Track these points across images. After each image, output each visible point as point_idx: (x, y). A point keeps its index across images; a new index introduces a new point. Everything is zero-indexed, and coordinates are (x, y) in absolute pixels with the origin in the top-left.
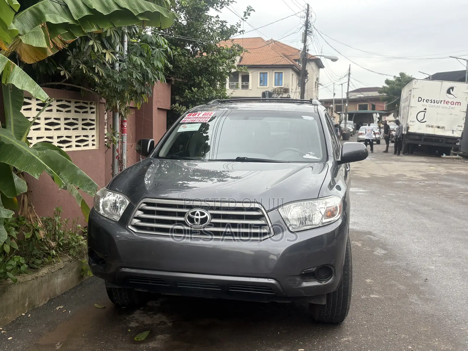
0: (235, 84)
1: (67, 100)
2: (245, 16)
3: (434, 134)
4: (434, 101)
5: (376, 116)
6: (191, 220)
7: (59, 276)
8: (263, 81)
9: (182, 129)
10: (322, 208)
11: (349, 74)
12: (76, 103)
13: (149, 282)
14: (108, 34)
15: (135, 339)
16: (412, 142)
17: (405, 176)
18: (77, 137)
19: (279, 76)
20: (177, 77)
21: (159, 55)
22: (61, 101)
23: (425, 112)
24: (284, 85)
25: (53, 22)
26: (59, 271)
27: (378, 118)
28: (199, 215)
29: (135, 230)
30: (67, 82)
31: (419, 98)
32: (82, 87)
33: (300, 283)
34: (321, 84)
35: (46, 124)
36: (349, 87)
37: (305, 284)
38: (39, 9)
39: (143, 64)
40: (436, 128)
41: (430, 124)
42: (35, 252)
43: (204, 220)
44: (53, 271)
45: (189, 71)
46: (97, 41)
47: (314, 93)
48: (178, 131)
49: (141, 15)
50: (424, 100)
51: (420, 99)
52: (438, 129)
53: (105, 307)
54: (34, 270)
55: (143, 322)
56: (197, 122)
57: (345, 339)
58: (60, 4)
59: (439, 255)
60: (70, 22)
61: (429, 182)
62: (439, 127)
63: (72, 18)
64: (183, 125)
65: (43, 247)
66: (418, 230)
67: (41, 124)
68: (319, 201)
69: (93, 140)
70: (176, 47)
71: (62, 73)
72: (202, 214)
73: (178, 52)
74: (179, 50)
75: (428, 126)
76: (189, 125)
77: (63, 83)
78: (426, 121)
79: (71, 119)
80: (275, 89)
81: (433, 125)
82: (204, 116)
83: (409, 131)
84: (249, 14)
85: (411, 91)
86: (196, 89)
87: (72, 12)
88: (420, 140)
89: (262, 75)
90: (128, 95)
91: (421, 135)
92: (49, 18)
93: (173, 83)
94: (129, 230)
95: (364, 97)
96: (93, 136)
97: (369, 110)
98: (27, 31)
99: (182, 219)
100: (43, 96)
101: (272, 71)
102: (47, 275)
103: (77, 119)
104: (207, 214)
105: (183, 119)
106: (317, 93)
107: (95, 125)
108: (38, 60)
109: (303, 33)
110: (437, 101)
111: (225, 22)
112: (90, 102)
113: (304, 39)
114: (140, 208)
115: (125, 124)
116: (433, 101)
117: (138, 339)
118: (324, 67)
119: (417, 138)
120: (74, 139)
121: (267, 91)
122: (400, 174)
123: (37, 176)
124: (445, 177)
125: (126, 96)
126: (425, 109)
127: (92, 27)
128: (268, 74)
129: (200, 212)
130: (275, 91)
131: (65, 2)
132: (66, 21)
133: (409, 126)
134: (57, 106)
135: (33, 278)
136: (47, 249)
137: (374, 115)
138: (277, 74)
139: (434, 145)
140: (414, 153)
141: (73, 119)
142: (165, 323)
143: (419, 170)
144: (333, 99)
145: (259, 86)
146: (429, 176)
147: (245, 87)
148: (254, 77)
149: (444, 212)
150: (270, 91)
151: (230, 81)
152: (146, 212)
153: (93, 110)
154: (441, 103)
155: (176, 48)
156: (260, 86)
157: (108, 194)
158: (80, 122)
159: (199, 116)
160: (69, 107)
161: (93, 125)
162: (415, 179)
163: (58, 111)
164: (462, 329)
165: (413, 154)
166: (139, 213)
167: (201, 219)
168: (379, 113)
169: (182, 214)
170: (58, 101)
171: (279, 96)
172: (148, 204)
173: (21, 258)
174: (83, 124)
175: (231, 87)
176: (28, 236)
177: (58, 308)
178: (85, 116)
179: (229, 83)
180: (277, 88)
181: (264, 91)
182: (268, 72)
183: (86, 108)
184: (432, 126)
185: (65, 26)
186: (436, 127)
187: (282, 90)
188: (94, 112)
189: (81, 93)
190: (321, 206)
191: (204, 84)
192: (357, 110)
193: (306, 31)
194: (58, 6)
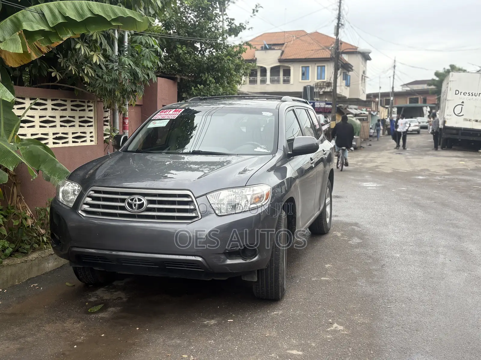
0: (276, 79)
1: (62, 99)
2: (254, 12)
3: (472, 128)
4: (472, 94)
5: (426, 110)
6: (130, 205)
7: (50, 261)
8: (304, 75)
9: (151, 125)
10: (249, 195)
11: (394, 67)
12: (72, 101)
13: (98, 261)
14: (94, 38)
15: (89, 311)
16: (449, 136)
17: (428, 170)
18: (73, 133)
19: (321, 69)
20: (182, 75)
21: (148, 56)
22: (57, 100)
23: (463, 105)
24: (327, 79)
25: (30, 29)
26: (50, 256)
27: (429, 112)
28: (137, 201)
29: (84, 215)
30: (59, 82)
31: (456, 90)
32: (75, 87)
33: (225, 261)
34: (367, 77)
35: (41, 122)
36: (394, 80)
37: (229, 262)
38: (18, 18)
39: (132, 63)
40: (474, 122)
41: (468, 118)
42: (24, 239)
43: (141, 206)
44: (43, 256)
45: (195, 69)
46: (85, 44)
47: (360, 85)
48: (148, 127)
49: (114, 20)
50: (461, 92)
51: (457, 92)
52: (476, 122)
53: (74, 286)
54: (24, 255)
55: (102, 297)
56: (166, 118)
57: (275, 313)
58: (39, 13)
59: (411, 244)
60: (46, 29)
61: (450, 177)
62: (477, 121)
63: (48, 25)
64: (153, 121)
65: (32, 233)
66: (405, 222)
67: (35, 121)
68: (246, 188)
69: (91, 137)
70: (182, 45)
71: (53, 75)
72: (140, 200)
73: (183, 51)
74: (184, 48)
75: (466, 120)
76: (159, 121)
77: (57, 83)
78: (463, 115)
79: (67, 117)
80: (318, 83)
81: (470, 118)
82: (173, 113)
83: (446, 125)
84: (257, 11)
85: (448, 83)
86: (202, 86)
87: (48, 19)
88: (457, 134)
89: (304, 69)
90: (119, 94)
91: (458, 130)
92: (26, 26)
93: (179, 81)
94: (79, 215)
95: (410, 90)
96: (91, 133)
97: (420, 103)
98: (7, 37)
99: (122, 204)
100: (9, 97)
101: (314, 64)
102: (37, 259)
103: (73, 117)
104: (144, 200)
105: (155, 116)
106: (364, 87)
107: (93, 122)
108: (23, 64)
109: (335, 26)
110: (475, 94)
111: (233, 20)
112: (87, 101)
113: (336, 32)
114: (89, 195)
115: (127, 121)
116: (470, 94)
117: (91, 310)
118: (371, 59)
119: (454, 132)
120: (70, 136)
121: (308, 86)
122: (425, 169)
123: (12, 168)
124: (471, 172)
125: (117, 95)
126: (463, 102)
127: (67, 33)
128: (310, 68)
129: (138, 199)
130: (317, 85)
131: (42, 10)
132: (42, 28)
133: (446, 120)
134: (52, 105)
135: (22, 261)
136: (35, 235)
137: (425, 109)
138: (319, 68)
139: (472, 139)
140: (453, 147)
141: (69, 117)
142: (121, 298)
143: (447, 165)
144: (378, 93)
145: (300, 80)
146: (454, 171)
147: (287, 81)
148: (296, 71)
149: (444, 205)
150: (312, 85)
151: (271, 75)
152: (94, 198)
153: (90, 108)
154: (479, 96)
155: (182, 47)
156: (302, 79)
157: (67, 184)
158: (77, 120)
159: (169, 113)
160: (65, 105)
161: (91, 122)
162: (438, 174)
163: (53, 109)
164: (389, 307)
165: (451, 148)
166: (89, 200)
167: (138, 204)
168: (430, 107)
169: (123, 201)
170: (52, 100)
171: (321, 90)
172: (96, 192)
173: (6, 242)
174: (80, 122)
175: (272, 81)
176: (16, 223)
177: (32, 286)
178: (82, 114)
179: (270, 78)
180: (320, 82)
181: (305, 85)
182: (310, 66)
183: (83, 106)
184: (470, 120)
185: (41, 32)
186: (474, 120)
187: (325, 84)
188: (92, 110)
189: (75, 92)
190: (248, 193)
191: (210, 81)
192: (407, 103)
193: (338, 24)
194: (36, 15)
